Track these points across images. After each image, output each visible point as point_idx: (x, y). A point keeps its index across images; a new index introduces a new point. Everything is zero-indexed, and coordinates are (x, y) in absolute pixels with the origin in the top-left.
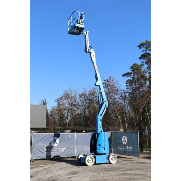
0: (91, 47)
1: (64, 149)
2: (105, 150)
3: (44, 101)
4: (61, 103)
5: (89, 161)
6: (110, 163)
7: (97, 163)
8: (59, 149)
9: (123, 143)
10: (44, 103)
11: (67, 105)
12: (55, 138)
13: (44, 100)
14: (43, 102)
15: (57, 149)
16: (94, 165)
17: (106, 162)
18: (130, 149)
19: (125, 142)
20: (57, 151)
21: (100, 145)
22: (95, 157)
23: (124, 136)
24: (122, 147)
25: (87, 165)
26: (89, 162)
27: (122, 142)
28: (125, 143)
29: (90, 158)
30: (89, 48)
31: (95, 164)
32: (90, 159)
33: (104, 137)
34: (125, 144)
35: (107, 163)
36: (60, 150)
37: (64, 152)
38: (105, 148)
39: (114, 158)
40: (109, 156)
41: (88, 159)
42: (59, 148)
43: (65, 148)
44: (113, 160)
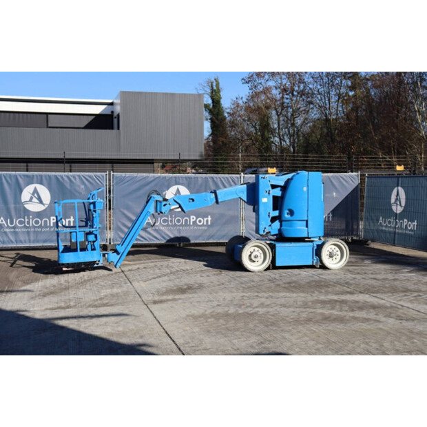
1: (205, 219)
2: (307, 226)
3: (214, 84)
4: (260, 88)
5: (254, 259)
6: (323, 267)
7: (278, 264)
8: (192, 220)
9: (394, 208)
10: (215, 88)
11: (276, 93)
12: (178, 189)
13: (213, 80)
14: (212, 87)
15: (186, 220)
16: (268, 269)
17: (311, 264)
18: (412, 227)
19: (400, 205)
20: (186, 225)
21: (291, 213)
22: (273, 247)
23: (398, 186)
24: (390, 222)
25: (245, 270)
26: (254, 261)
27: (390, 205)
28: (399, 207)
29: (256, 249)
31: (273, 266)
32: (259, 253)
33: (305, 189)
34: (398, 212)
35: (312, 267)
36: (195, 222)
37: (206, 228)
38: (307, 221)
39: (339, 253)
40: (320, 247)
41: (252, 253)
42: (192, 217)
43: (209, 219)
44: (334, 257)
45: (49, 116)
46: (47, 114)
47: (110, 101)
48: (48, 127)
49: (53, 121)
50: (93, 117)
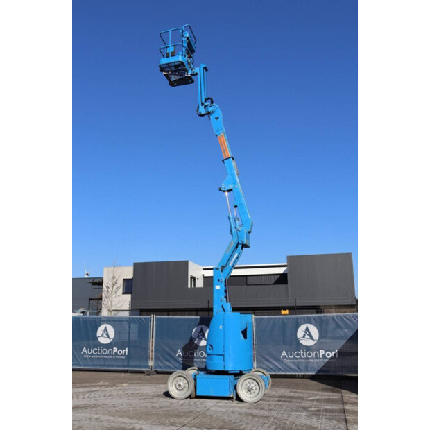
0: (210, 100)
2: (224, 361)
6: (238, 399)
7: (199, 393)
30: (206, 104)
33: (221, 327)
38: (224, 356)
39: (257, 387)
44: (252, 391)
45: (248, 277)
46: (246, 276)
47: (286, 264)
48: (247, 285)
49: (250, 281)
50: (279, 276)
